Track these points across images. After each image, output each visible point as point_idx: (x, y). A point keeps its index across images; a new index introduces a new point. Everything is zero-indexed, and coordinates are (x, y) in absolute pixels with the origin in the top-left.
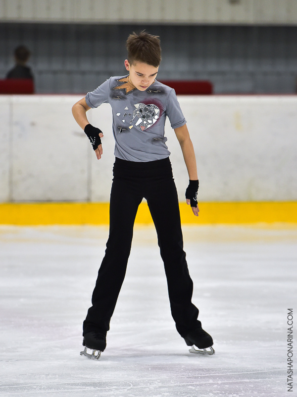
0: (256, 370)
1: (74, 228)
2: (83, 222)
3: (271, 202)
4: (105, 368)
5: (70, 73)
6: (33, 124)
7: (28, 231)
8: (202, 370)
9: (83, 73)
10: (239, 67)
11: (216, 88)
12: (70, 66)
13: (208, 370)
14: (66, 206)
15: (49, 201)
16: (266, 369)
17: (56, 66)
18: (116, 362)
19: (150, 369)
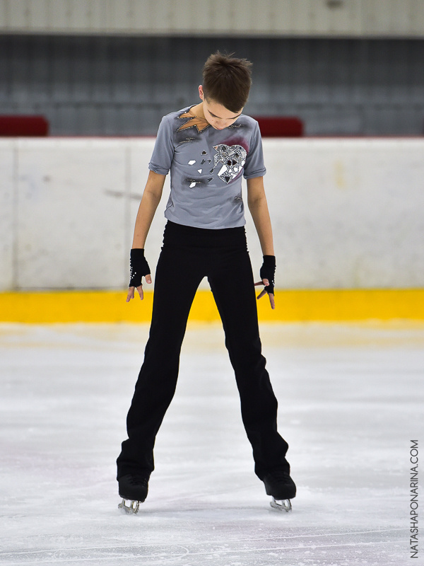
0: (366, 530)
1: (104, 327)
2: (119, 320)
3: (387, 290)
4: (150, 527)
5: (99, 106)
6: (47, 179)
7: (40, 331)
8: (289, 530)
9: (119, 106)
10: (340, 97)
11: (309, 127)
12: (100, 96)
13: (298, 530)
14: (94, 296)
15: (70, 289)
16: (379, 528)
17: (80, 96)
18: (166, 519)
19: (214, 528)
